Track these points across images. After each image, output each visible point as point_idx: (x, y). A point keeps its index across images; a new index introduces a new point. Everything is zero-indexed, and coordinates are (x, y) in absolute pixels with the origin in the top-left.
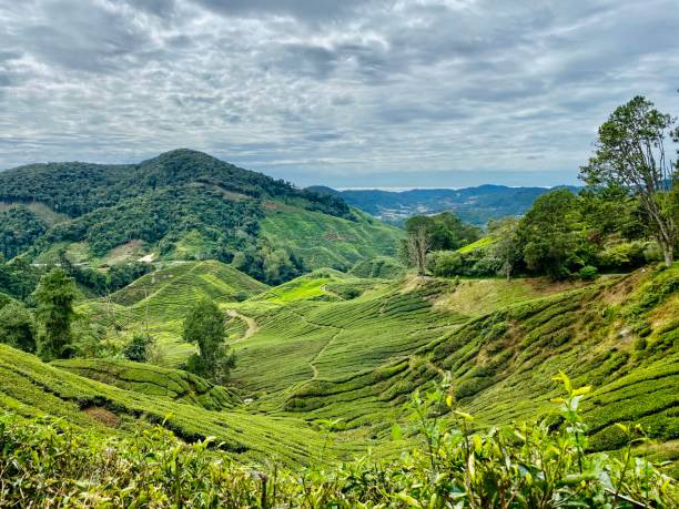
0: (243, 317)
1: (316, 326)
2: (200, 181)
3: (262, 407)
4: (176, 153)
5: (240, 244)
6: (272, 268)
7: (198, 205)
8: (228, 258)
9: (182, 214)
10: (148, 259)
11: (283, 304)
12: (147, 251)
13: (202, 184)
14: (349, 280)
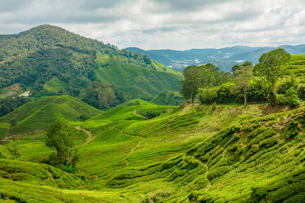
0: (85, 131)
1: (129, 136)
2: (58, 45)
3: (95, 186)
4: (42, 27)
5: (83, 85)
6: (104, 100)
7: (57, 60)
8: (76, 94)
9: (47, 66)
10: (26, 94)
11: (110, 122)
12: (25, 90)
13: (59, 47)
14: (151, 106)
